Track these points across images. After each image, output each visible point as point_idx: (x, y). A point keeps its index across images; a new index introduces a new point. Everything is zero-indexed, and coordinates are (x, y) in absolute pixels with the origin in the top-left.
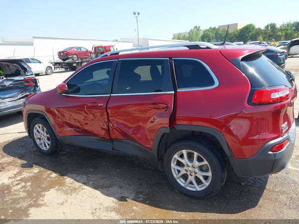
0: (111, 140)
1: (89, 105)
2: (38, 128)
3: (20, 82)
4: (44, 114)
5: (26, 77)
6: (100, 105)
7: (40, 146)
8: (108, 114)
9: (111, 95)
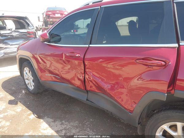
0: (86, 91)
1: (67, 55)
2: (26, 70)
3: (24, 34)
4: (30, 60)
5: (28, 30)
6: (77, 55)
7: (28, 86)
8: (85, 65)
9: (90, 45)
